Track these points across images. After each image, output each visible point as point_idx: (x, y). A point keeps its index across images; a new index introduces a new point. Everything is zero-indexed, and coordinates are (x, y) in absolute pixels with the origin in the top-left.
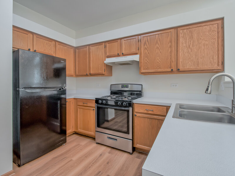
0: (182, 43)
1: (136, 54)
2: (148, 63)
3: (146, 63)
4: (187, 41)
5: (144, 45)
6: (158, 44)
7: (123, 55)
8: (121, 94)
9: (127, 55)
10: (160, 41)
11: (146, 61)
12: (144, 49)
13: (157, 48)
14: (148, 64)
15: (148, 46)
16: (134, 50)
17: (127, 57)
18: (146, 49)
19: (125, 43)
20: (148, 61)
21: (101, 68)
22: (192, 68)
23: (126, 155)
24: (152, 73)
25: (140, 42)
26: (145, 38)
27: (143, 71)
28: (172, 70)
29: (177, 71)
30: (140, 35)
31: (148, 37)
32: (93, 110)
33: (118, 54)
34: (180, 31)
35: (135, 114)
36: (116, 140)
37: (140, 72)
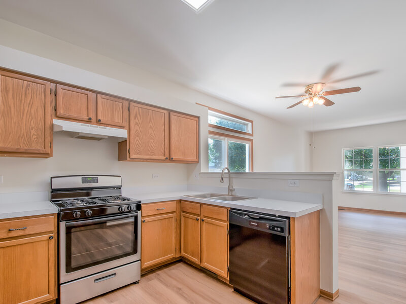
1: (123, 127)
2: (139, 145)
3: (137, 144)
4: (178, 129)
5: (135, 119)
6: (152, 123)
7: (99, 122)
8: (88, 194)
9: (105, 124)
11: (137, 142)
12: (135, 125)
13: (151, 128)
14: (140, 147)
15: (140, 121)
16: (119, 121)
18: (137, 124)
19: (102, 102)
20: (140, 142)
21: (37, 138)
22: (181, 158)
23: (133, 287)
24: (145, 160)
25: (129, 111)
26: (136, 109)
27: (133, 156)
28: (167, 158)
29: (170, 160)
30: (130, 101)
31: (140, 109)
32: (51, 238)
33: (90, 119)
34: (172, 117)
35: (143, 219)
36: (114, 276)
37: (129, 157)
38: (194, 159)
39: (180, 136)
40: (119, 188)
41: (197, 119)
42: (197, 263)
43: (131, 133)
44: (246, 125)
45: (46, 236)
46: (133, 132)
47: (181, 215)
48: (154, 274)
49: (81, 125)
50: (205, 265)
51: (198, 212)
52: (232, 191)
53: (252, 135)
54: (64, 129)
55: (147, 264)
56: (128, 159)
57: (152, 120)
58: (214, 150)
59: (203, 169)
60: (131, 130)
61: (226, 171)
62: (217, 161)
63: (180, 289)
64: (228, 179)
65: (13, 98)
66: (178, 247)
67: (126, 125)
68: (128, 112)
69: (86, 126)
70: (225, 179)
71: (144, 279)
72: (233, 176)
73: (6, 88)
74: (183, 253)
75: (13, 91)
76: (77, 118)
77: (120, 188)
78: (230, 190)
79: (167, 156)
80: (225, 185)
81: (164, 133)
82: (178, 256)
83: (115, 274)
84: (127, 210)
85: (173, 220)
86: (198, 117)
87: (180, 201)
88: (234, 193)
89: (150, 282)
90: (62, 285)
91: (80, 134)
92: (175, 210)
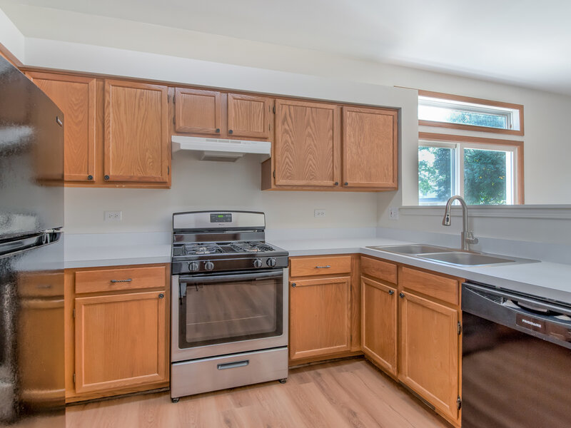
0: (350, 136)
1: (264, 139)
2: (290, 164)
3: (287, 163)
4: (357, 134)
5: (283, 124)
6: (311, 128)
7: (230, 135)
9: (239, 136)
10: (313, 122)
11: (287, 160)
12: (284, 133)
13: (309, 135)
14: (291, 167)
15: (291, 127)
16: (258, 129)
17: (240, 143)
18: (286, 131)
19: (234, 104)
20: (291, 160)
21: (153, 162)
22: (364, 182)
23: (276, 389)
24: (300, 188)
25: (274, 113)
26: (285, 108)
27: (280, 182)
28: (336, 184)
29: (342, 186)
30: (275, 97)
31: (292, 108)
32: (161, 296)
33: (218, 130)
34: (347, 114)
35: (292, 282)
36: (245, 364)
37: (275, 184)
38: (390, 183)
39: (361, 145)
40: (261, 230)
41: (394, 113)
42: (391, 371)
43: (277, 146)
44: (507, 115)
45: (155, 294)
46: (280, 145)
47: (360, 281)
48: (312, 372)
49: (207, 140)
50: (407, 379)
51: (392, 278)
52: (470, 242)
53: (521, 133)
54: (182, 147)
55: (299, 354)
56: (273, 186)
57: (312, 124)
58: (437, 171)
59: (407, 201)
60: (277, 142)
61: (457, 203)
62: (442, 189)
63: (354, 414)
64: (462, 219)
65: (125, 113)
66: (355, 334)
67: (270, 134)
68: (272, 115)
69: (211, 141)
70: (453, 220)
71: (294, 377)
72: (475, 213)
73: (118, 101)
74: (365, 347)
75: (125, 103)
76: (200, 132)
77: (263, 231)
78: (467, 240)
79: (338, 179)
80: (455, 231)
81: (331, 142)
82: (355, 349)
83: (248, 361)
84: (265, 266)
85: (346, 288)
86: (398, 110)
87: (359, 256)
88: (474, 247)
89: (303, 386)
90: (174, 365)
91: (206, 154)
92: (349, 270)
